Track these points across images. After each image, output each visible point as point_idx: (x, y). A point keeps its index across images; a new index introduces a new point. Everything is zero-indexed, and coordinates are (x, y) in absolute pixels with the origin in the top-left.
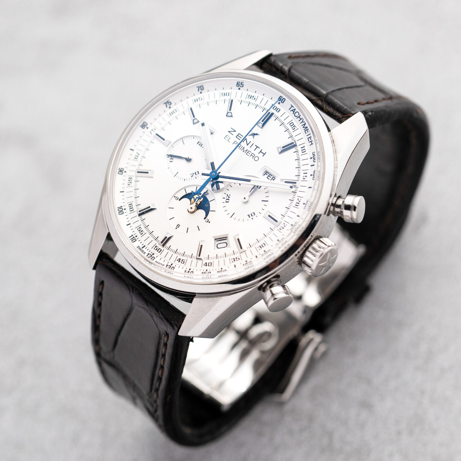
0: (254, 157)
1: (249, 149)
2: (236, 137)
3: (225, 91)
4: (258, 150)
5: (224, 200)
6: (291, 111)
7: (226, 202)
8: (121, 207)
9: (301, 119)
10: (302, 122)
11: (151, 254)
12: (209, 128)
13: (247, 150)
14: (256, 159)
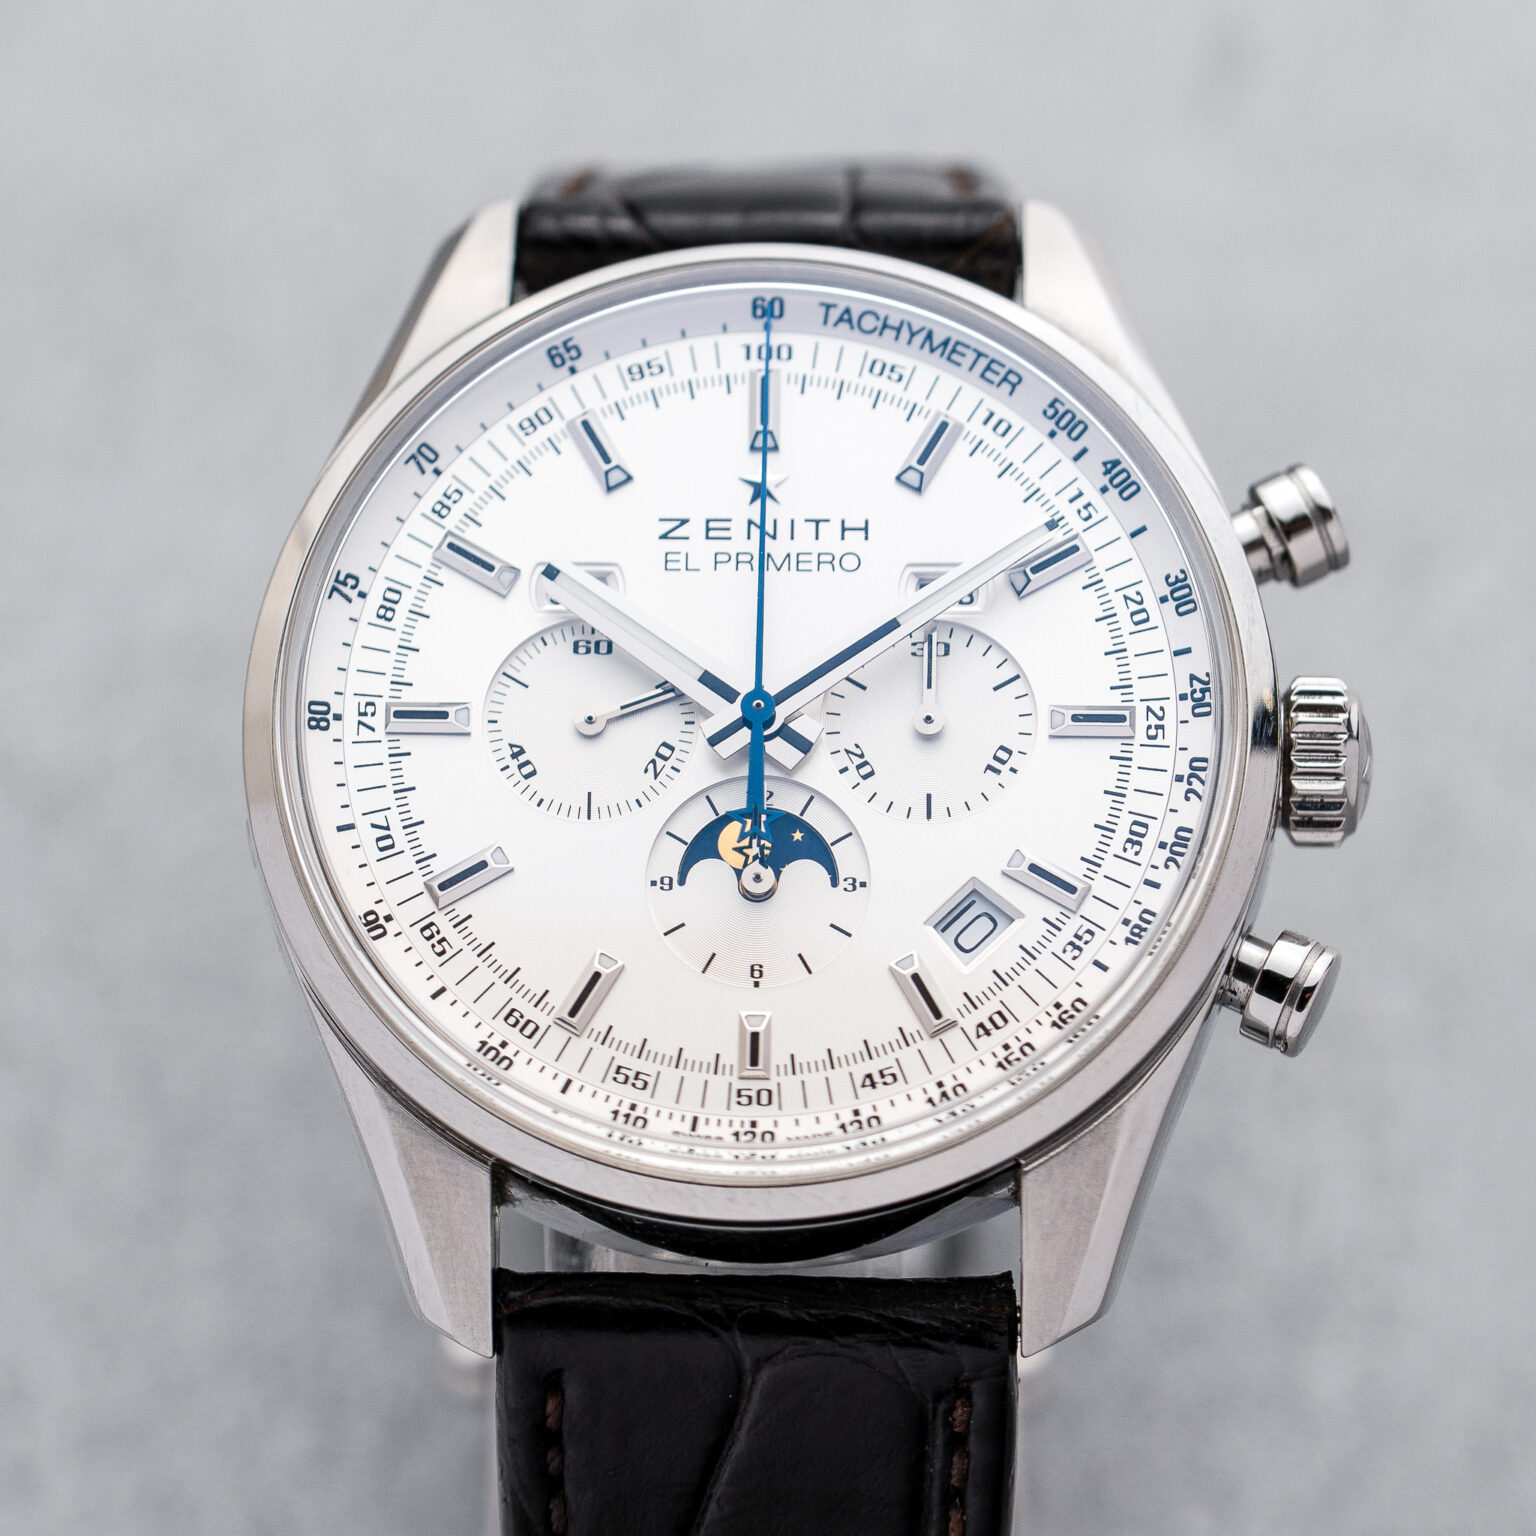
0: (836, 563)
1: (794, 548)
2: (707, 537)
3: (526, 411)
4: (830, 531)
5: (853, 776)
6: (836, 325)
7: (865, 777)
8: (484, 1043)
9: (898, 330)
10: (913, 335)
11: (747, 1127)
12: (591, 573)
13: (788, 555)
14: (850, 562)
